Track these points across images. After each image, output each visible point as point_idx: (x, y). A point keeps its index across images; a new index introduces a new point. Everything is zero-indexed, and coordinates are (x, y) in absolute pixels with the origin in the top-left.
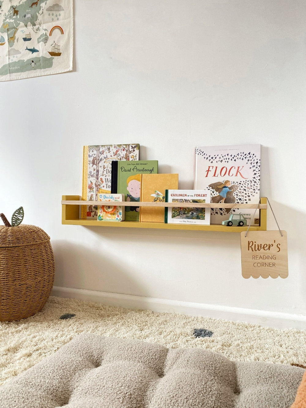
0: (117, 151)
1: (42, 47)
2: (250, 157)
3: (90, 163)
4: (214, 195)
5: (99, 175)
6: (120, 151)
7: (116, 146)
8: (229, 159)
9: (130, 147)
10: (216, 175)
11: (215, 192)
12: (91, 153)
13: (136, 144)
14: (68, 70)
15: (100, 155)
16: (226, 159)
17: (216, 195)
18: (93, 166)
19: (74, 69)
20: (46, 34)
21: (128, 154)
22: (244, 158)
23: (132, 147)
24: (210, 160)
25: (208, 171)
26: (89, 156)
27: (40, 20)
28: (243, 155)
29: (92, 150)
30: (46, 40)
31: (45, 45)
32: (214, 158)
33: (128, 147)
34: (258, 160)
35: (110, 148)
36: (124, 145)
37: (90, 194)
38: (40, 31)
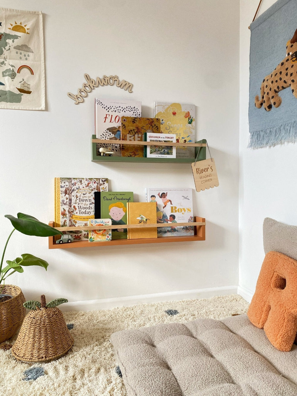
0: (89, 184)
1: (9, 82)
2: (135, 110)
3: (62, 193)
4: (111, 136)
5: (72, 204)
6: (91, 183)
7: (87, 179)
8: (120, 110)
9: (101, 181)
10: (112, 121)
11: (112, 134)
12: (63, 185)
13: (105, 179)
14: (40, 109)
15: (72, 186)
16: (119, 110)
17: (112, 137)
18: (65, 195)
19: (47, 109)
20: (13, 70)
21: (99, 186)
22: (131, 111)
23: (102, 180)
24: (107, 110)
25: (106, 118)
26: (61, 187)
27: (6, 55)
28: (130, 108)
29: (64, 181)
30: (13, 76)
31: (13, 81)
32: (110, 108)
33: (98, 181)
34: (140, 113)
35: (82, 180)
36: (95, 179)
37: (63, 220)
38: (5, 65)
